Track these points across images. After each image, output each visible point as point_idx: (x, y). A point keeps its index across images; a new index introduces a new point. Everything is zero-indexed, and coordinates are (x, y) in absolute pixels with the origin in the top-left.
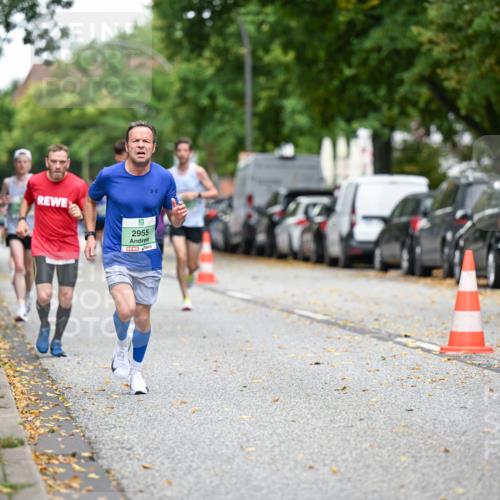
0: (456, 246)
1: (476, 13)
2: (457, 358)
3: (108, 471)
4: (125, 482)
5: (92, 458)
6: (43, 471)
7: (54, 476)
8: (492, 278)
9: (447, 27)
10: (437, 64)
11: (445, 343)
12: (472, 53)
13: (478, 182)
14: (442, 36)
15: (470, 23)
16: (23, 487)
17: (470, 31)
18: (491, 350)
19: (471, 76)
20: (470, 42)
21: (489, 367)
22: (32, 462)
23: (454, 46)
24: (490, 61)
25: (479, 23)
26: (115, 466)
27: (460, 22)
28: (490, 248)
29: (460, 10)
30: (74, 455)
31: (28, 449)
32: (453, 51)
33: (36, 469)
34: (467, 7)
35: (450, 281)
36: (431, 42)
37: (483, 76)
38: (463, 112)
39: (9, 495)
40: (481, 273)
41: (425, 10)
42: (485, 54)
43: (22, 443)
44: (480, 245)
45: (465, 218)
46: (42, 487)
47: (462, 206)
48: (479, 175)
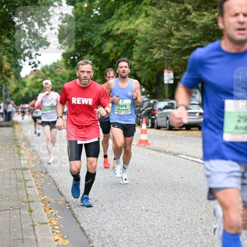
0: (141, 117)
1: (146, 57)
2: (141, 146)
3: (50, 176)
4: (55, 179)
5: (46, 173)
6: (33, 176)
7: (37, 178)
8: (150, 125)
9: (138, 61)
10: (136, 71)
11: (138, 142)
12: (145, 67)
13: (146, 101)
14: (137, 63)
15: (144, 60)
16: (28, 180)
17: (144, 62)
18: (150, 144)
19: (145, 73)
20: (144, 65)
21: (149, 149)
22: (30, 174)
23: (140, 66)
24: (149, 69)
25: (147, 60)
26: (52, 175)
27: (142, 59)
28: (149, 118)
29: (141, 57)
30: (42, 172)
31: (29, 170)
32: (140, 67)
33: (32, 176)
34: (143, 56)
35: (139, 127)
36: (134, 65)
37: (148, 74)
38: (142, 83)
39: (25, 183)
40: (147, 124)
41: (132, 57)
42: (148, 68)
43: (28, 169)
44: (147, 117)
45: (143, 110)
46: (33, 181)
47: (142, 107)
48: (147, 99)
